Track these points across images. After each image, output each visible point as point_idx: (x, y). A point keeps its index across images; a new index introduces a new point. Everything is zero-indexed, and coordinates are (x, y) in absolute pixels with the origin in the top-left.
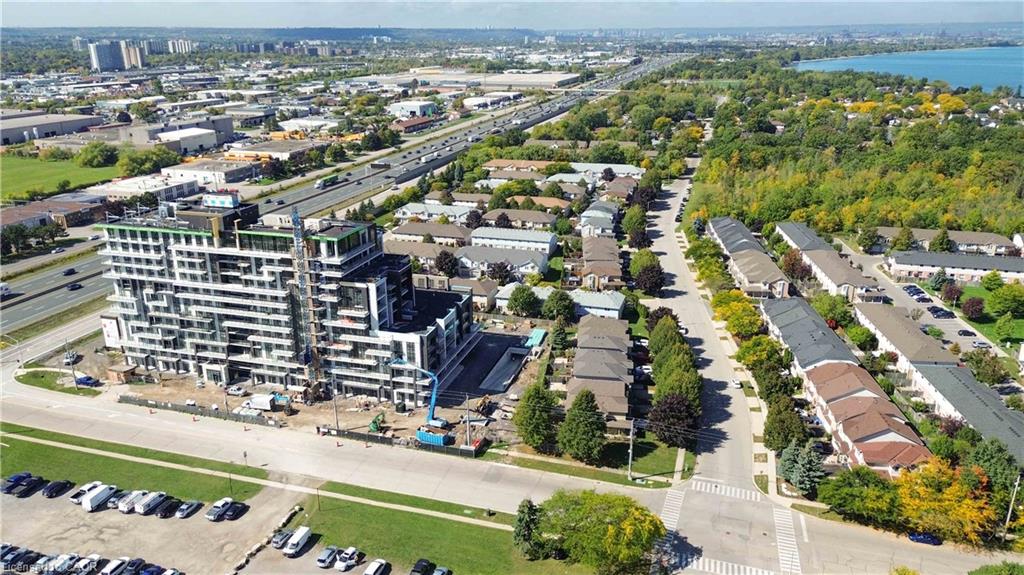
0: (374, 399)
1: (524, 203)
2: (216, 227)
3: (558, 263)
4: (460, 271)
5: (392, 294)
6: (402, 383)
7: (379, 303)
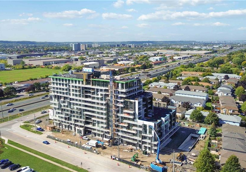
0: (134, 147)
1: (195, 84)
2: (85, 77)
3: (209, 105)
4: (171, 104)
5: (145, 106)
6: (146, 142)
7: (139, 108)
